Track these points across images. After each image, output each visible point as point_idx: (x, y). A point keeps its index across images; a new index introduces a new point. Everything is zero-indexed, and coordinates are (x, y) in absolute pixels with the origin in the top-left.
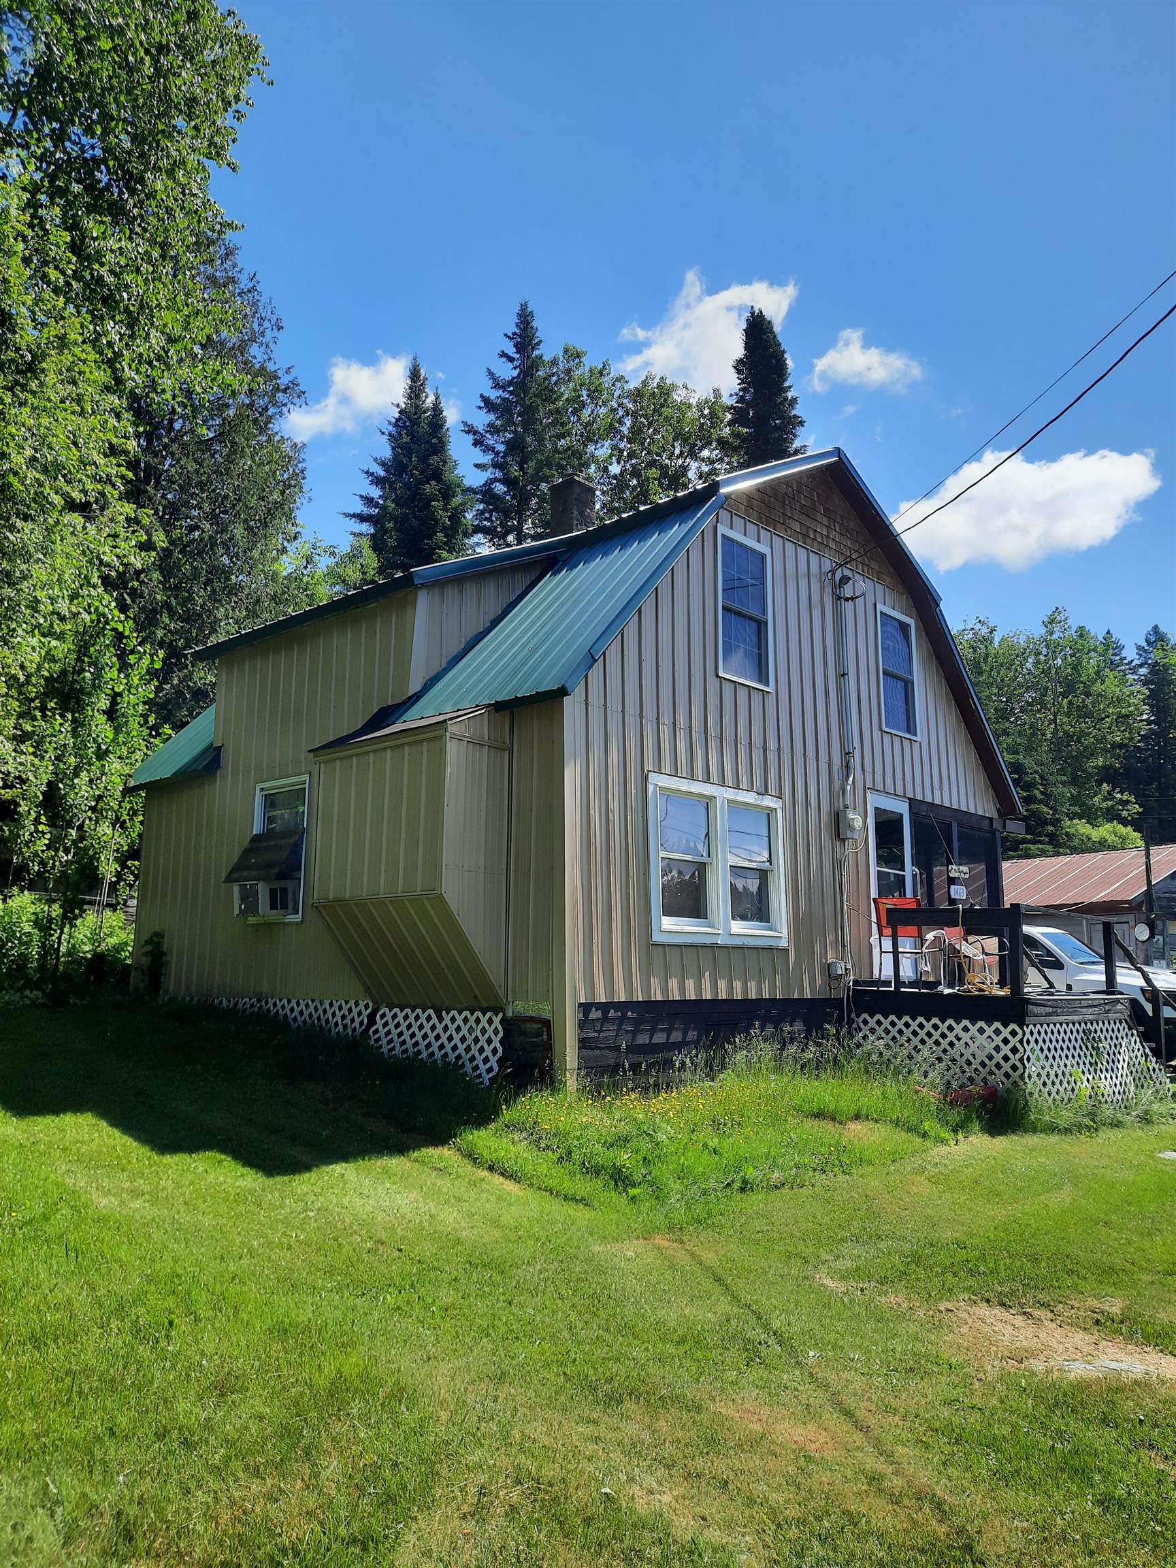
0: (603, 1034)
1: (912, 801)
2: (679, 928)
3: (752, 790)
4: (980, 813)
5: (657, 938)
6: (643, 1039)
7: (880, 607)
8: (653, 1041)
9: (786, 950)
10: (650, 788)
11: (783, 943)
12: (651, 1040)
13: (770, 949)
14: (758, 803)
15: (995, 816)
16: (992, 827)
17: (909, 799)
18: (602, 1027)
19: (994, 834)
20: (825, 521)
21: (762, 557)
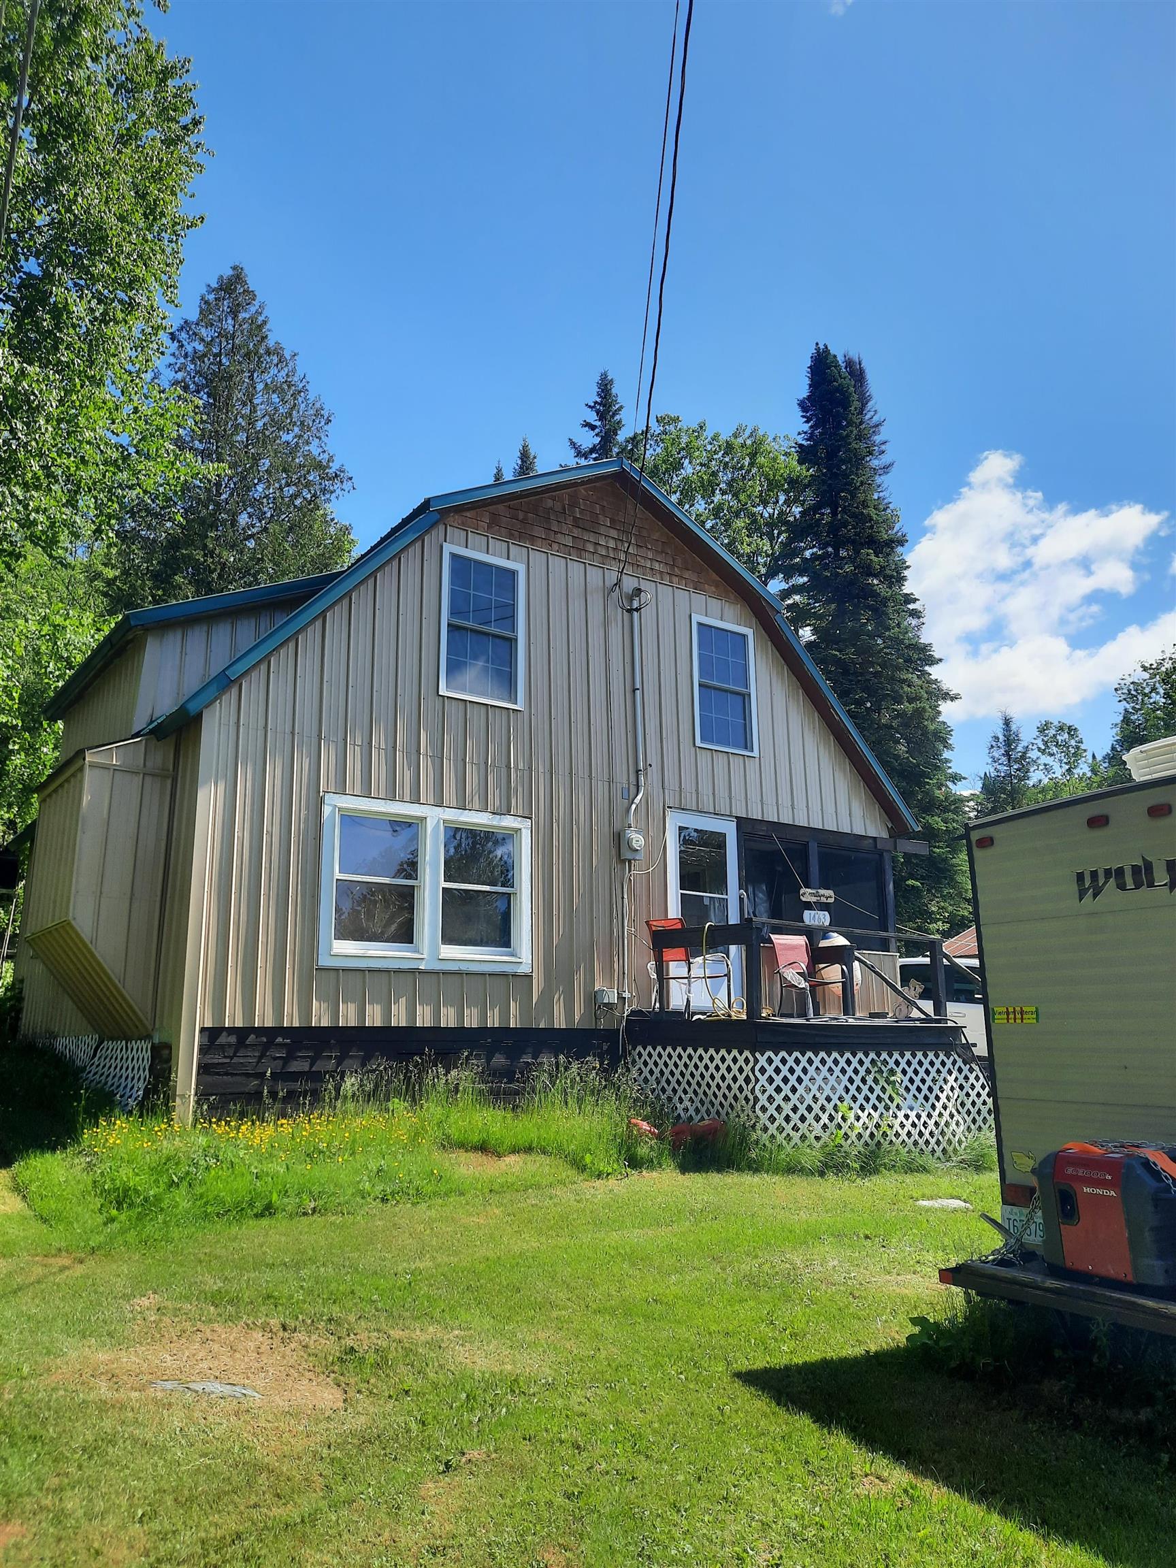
0: (235, 1060)
1: (741, 822)
2: (360, 953)
3: (485, 810)
4: (859, 830)
5: (324, 961)
6: (296, 1066)
7: (696, 618)
8: (313, 1069)
9: (529, 977)
10: (327, 810)
11: (524, 969)
12: (311, 1067)
13: (504, 975)
14: (495, 823)
15: (885, 835)
16: (876, 847)
17: (736, 817)
18: (235, 1053)
19: (881, 855)
20: (614, 533)
21: (513, 574)
